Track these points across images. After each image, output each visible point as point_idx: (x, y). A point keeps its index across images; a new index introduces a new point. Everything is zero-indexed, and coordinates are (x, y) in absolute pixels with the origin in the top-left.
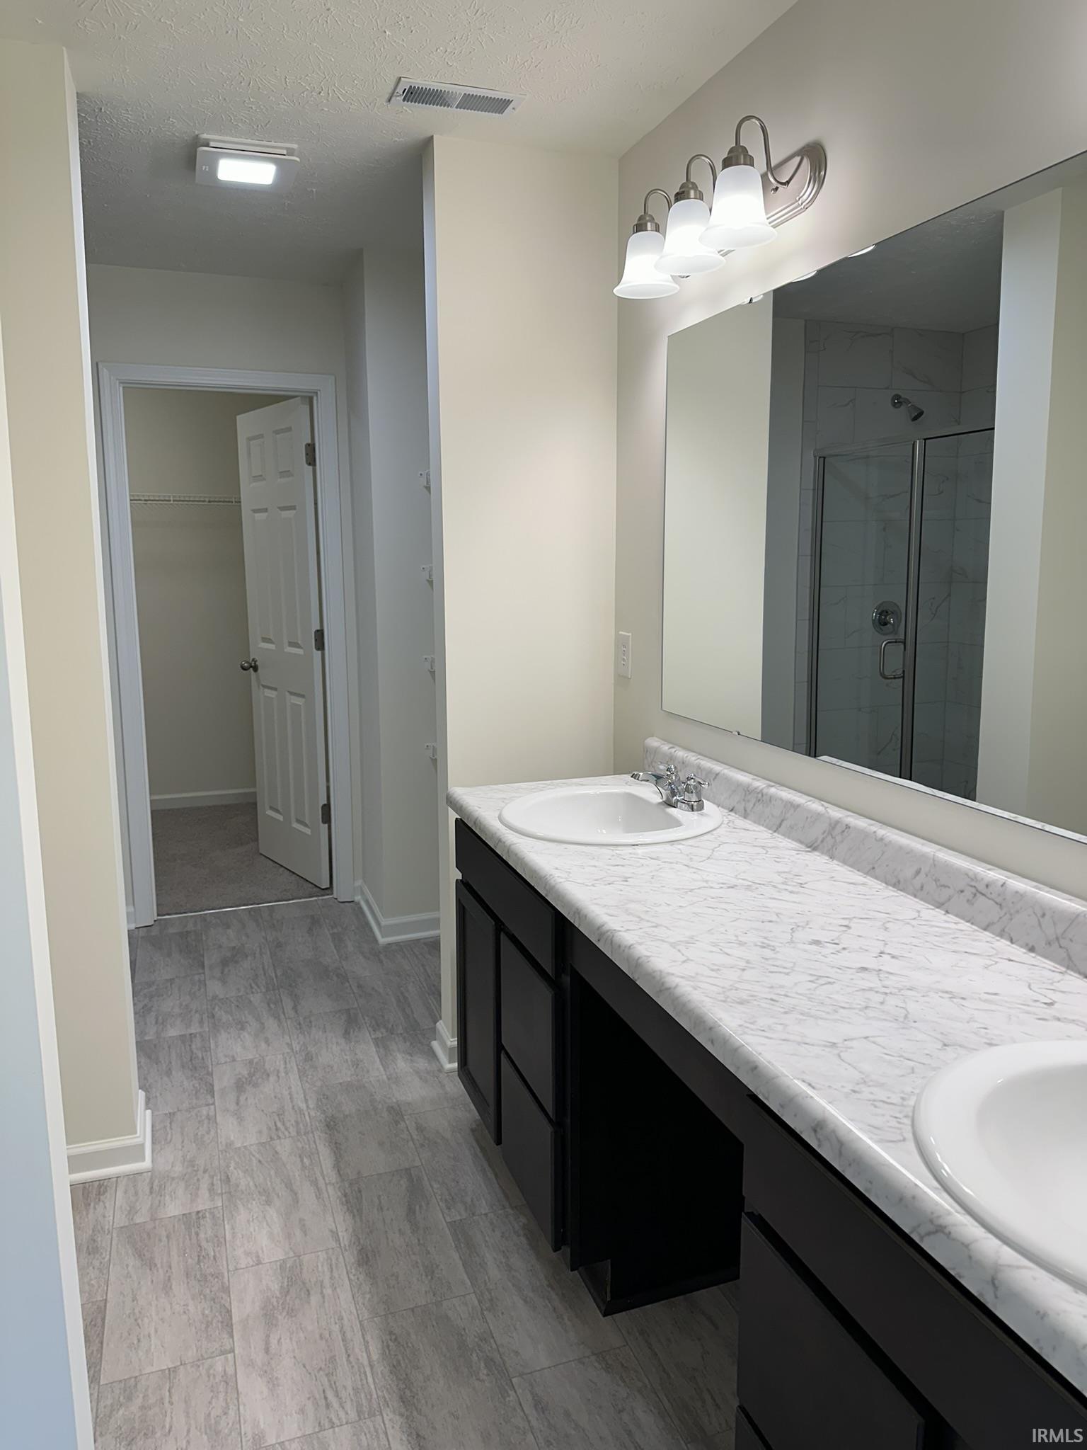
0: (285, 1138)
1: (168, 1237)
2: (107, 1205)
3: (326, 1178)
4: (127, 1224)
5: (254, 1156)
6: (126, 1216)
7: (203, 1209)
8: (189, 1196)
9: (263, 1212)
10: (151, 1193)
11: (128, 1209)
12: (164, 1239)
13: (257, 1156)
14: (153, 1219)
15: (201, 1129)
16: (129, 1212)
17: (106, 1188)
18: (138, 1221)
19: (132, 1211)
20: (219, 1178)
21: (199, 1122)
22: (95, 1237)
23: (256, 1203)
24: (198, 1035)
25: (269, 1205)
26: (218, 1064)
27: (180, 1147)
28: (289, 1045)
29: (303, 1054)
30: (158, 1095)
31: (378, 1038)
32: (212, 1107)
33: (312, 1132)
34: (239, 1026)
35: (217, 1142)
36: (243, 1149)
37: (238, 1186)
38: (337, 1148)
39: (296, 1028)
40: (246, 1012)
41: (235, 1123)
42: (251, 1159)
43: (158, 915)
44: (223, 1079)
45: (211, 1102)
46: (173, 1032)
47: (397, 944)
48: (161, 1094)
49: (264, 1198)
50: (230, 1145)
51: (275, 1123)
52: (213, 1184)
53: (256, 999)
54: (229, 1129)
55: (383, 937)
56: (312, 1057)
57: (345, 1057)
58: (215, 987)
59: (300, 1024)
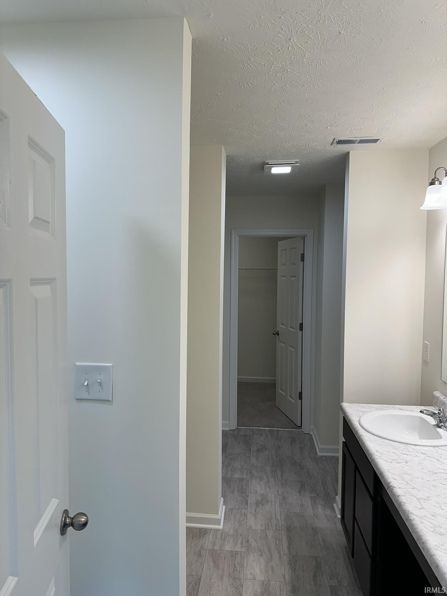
0: (271, 530)
1: (225, 558)
2: (206, 539)
3: (284, 551)
4: (212, 549)
5: (258, 534)
6: (212, 545)
7: (238, 551)
8: (234, 544)
9: (259, 558)
10: (221, 539)
11: (213, 543)
12: (223, 559)
13: (260, 534)
14: (221, 550)
15: (241, 518)
16: (213, 544)
17: (207, 533)
18: (215, 549)
19: (214, 544)
20: (245, 539)
21: (241, 515)
22: (201, 550)
23: (257, 554)
24: (245, 479)
25: (261, 556)
26: (250, 493)
27: (233, 523)
28: (278, 492)
29: (282, 497)
30: (228, 500)
31: (312, 496)
32: (246, 510)
33: (281, 531)
34: (260, 479)
35: (246, 525)
36: (255, 530)
37: (251, 545)
38: (290, 539)
39: (281, 485)
40: (264, 473)
41: (254, 518)
42: (257, 535)
43: (237, 426)
44: (252, 499)
45: (246, 508)
46: (237, 476)
47: (325, 456)
48: (229, 500)
49: (260, 553)
50: (251, 527)
51: (268, 522)
52: (242, 542)
53: (268, 469)
54: (251, 521)
55: (319, 453)
56: (285, 498)
57: (298, 501)
58: (254, 461)
59: (282, 483)
